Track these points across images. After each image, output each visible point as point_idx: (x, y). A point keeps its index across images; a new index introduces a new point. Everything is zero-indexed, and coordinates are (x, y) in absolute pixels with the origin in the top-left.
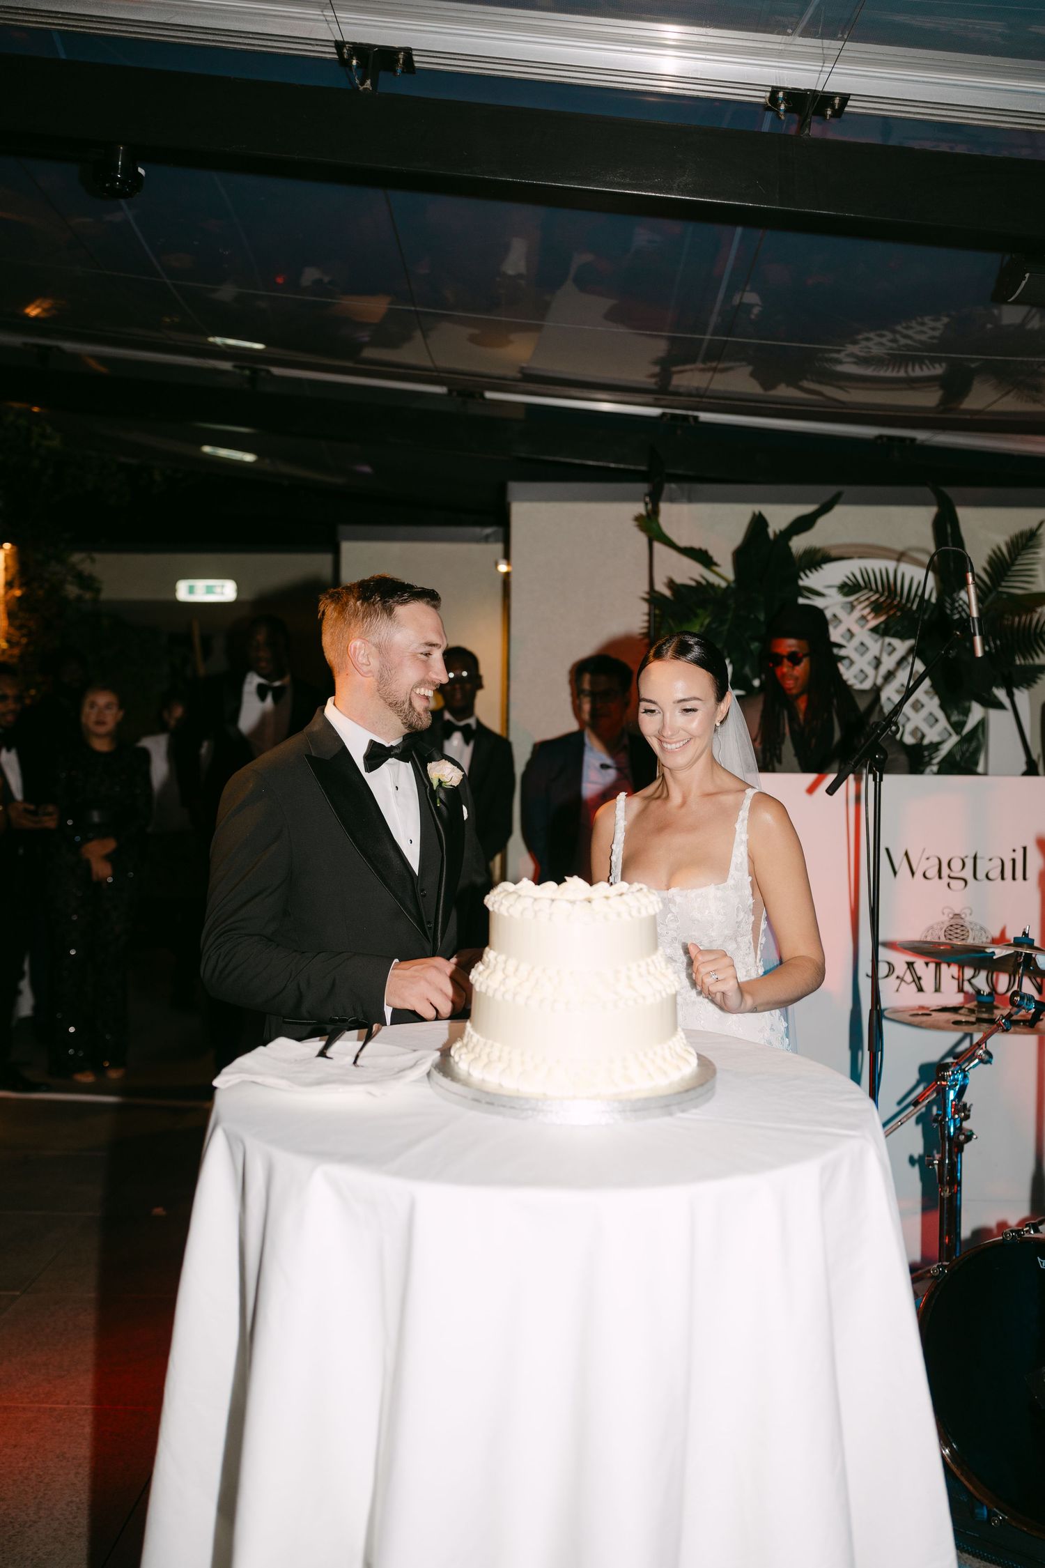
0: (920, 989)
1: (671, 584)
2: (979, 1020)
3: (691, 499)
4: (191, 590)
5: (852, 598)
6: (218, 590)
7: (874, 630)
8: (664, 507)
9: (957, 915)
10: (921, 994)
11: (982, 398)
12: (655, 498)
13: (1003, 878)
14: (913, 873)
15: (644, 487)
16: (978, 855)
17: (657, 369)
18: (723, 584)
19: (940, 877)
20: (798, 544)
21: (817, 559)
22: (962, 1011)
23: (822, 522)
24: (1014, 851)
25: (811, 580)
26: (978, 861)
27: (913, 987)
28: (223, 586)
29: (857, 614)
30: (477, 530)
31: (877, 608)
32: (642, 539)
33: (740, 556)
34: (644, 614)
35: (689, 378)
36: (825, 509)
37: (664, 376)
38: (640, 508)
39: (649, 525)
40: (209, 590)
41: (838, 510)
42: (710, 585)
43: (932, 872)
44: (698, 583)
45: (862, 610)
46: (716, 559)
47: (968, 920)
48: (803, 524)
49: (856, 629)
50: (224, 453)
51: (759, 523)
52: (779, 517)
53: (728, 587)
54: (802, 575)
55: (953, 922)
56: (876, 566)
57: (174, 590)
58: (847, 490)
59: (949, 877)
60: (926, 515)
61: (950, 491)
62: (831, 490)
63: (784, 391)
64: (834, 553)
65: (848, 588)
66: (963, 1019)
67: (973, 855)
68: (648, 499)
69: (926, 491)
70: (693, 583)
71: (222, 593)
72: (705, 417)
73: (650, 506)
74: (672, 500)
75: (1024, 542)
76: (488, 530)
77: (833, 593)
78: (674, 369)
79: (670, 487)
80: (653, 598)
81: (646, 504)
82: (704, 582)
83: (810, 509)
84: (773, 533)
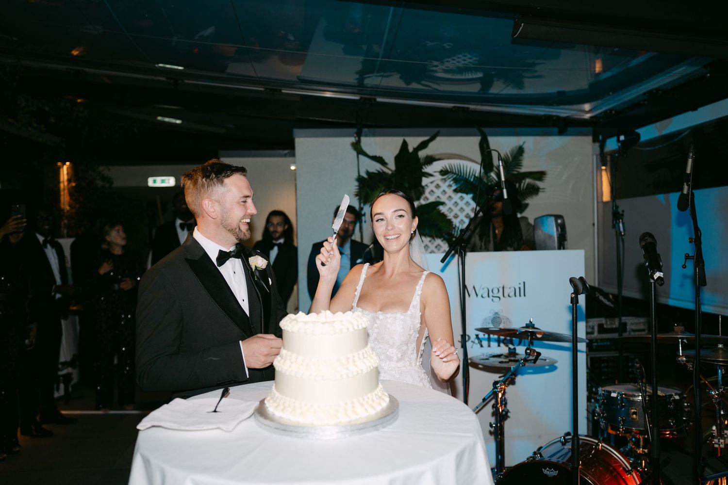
0: (482, 346)
1: (368, 173)
2: (510, 361)
3: (374, 135)
4: (155, 182)
5: (445, 177)
6: (167, 181)
7: (455, 191)
8: (363, 139)
9: (496, 313)
10: (482, 348)
11: (499, 88)
12: (359, 135)
13: (515, 296)
14: (477, 295)
15: (355, 130)
16: (505, 286)
17: (357, 76)
18: (390, 172)
19: (489, 297)
20: (422, 154)
21: (430, 160)
22: (502, 357)
23: (431, 145)
24: (520, 284)
25: (428, 169)
26: (505, 289)
27: (479, 345)
28: (169, 180)
29: (447, 183)
30: (281, 152)
31: (456, 181)
32: (355, 153)
33: (397, 159)
34: (356, 186)
35: (372, 80)
36: (432, 139)
37: (361, 80)
38: (353, 140)
39: (357, 147)
40: (163, 181)
41: (438, 139)
42: (384, 172)
43: (485, 295)
44: (379, 172)
45: (449, 182)
46: (387, 160)
47: (501, 315)
48: (423, 145)
49: (447, 190)
50: (167, 120)
51: (405, 145)
52: (413, 142)
53: (392, 174)
54: (424, 167)
55: (495, 316)
56: (455, 163)
57: (147, 182)
58: (443, 130)
59: (493, 296)
60: (476, 140)
61: (485, 130)
62: (434, 131)
63: (415, 86)
64: (437, 157)
65: (444, 172)
66: (504, 360)
67: (502, 286)
68: (355, 135)
69: (475, 130)
70: (376, 172)
71: (169, 183)
72: (379, 100)
73: (357, 138)
74: (366, 136)
75: (520, 151)
76: (286, 152)
77: (437, 174)
78: (365, 76)
79: (365, 130)
80: (360, 179)
81: (355, 137)
82: (381, 171)
83: (426, 138)
84: (411, 149)
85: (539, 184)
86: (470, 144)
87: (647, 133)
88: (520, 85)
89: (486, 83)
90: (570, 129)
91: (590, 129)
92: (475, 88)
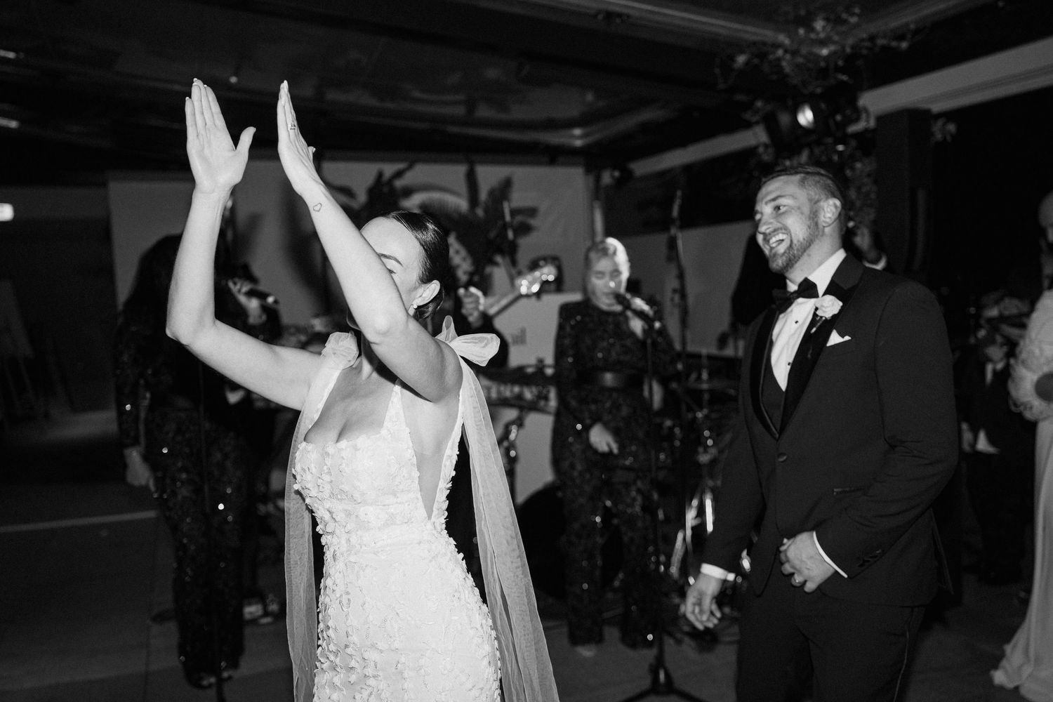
8: (324, 165)
11: (484, 112)
18: (356, 206)
20: (399, 183)
21: (408, 192)
23: (409, 174)
28: (2, 209)
36: (410, 167)
41: (418, 167)
46: (357, 193)
48: (399, 174)
51: (380, 174)
52: (389, 169)
53: (362, 208)
56: (436, 196)
58: (422, 155)
61: (473, 157)
64: (417, 188)
69: (461, 157)
75: (507, 185)
79: (328, 152)
83: (401, 166)
84: (387, 178)
85: (533, 222)
86: (454, 174)
89: (471, 106)
90: (561, 159)
91: (581, 160)
92: (460, 111)
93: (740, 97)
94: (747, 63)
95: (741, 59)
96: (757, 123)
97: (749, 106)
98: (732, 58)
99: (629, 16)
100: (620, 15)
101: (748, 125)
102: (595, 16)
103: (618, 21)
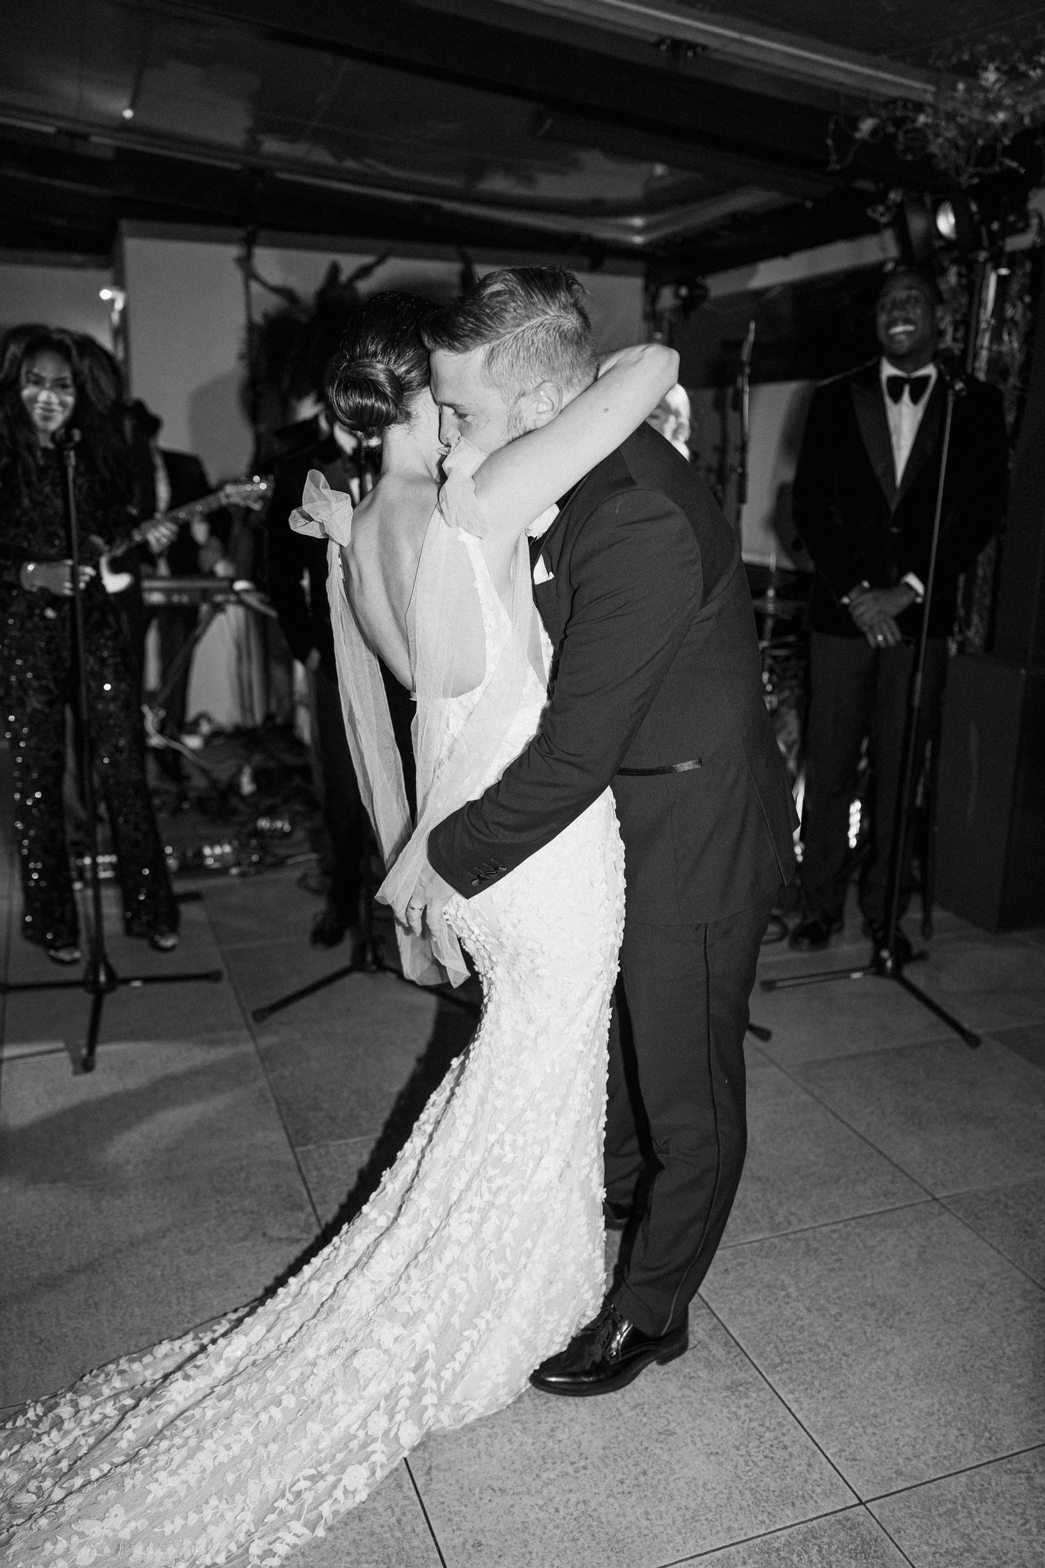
1: (266, 316)
8: (258, 252)
12: (250, 244)
15: (242, 233)
17: (245, 136)
18: (305, 319)
20: (364, 287)
23: (378, 270)
32: (241, 277)
33: (320, 297)
36: (381, 260)
37: (253, 142)
38: (238, 251)
39: (246, 267)
41: (391, 261)
46: (301, 297)
48: (364, 272)
51: (335, 270)
52: (349, 264)
58: (396, 245)
61: (470, 252)
63: (350, 164)
69: (452, 249)
70: (281, 314)
72: (285, 176)
73: (245, 250)
74: (262, 245)
78: (260, 138)
79: (262, 235)
80: (251, 327)
81: (242, 247)
83: (367, 260)
84: (343, 277)
87: (720, 285)
88: (529, 180)
90: (608, 263)
91: (640, 265)
92: (456, 182)
93: (864, 184)
94: (874, 132)
95: (867, 125)
96: (886, 226)
97: (881, 198)
98: (853, 124)
99: (705, 48)
100: (692, 46)
101: (874, 228)
102: (657, 45)
103: (690, 54)
